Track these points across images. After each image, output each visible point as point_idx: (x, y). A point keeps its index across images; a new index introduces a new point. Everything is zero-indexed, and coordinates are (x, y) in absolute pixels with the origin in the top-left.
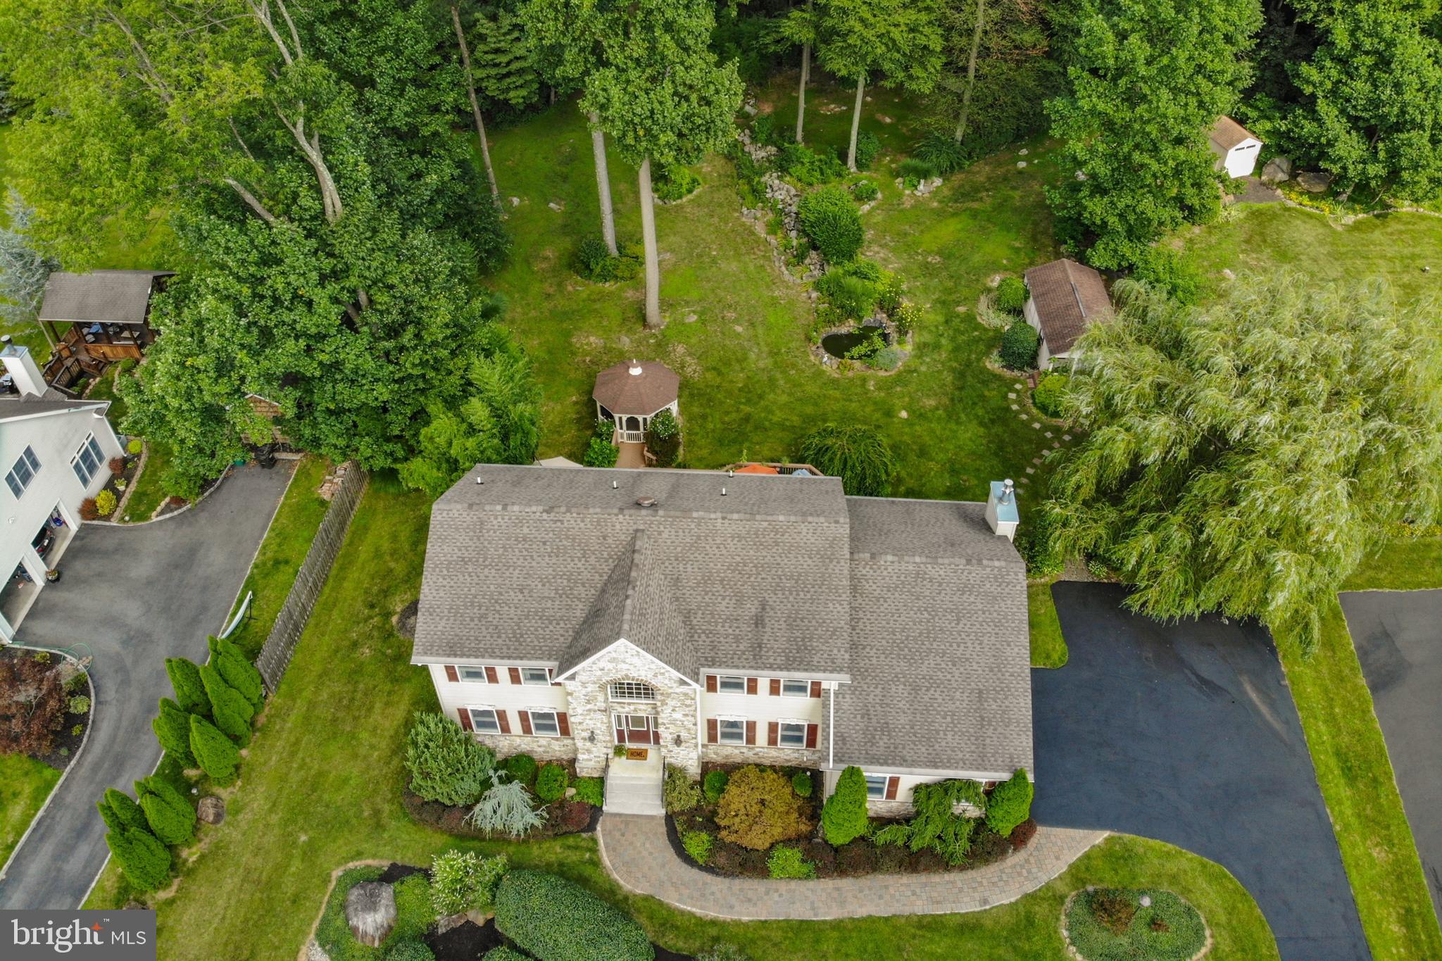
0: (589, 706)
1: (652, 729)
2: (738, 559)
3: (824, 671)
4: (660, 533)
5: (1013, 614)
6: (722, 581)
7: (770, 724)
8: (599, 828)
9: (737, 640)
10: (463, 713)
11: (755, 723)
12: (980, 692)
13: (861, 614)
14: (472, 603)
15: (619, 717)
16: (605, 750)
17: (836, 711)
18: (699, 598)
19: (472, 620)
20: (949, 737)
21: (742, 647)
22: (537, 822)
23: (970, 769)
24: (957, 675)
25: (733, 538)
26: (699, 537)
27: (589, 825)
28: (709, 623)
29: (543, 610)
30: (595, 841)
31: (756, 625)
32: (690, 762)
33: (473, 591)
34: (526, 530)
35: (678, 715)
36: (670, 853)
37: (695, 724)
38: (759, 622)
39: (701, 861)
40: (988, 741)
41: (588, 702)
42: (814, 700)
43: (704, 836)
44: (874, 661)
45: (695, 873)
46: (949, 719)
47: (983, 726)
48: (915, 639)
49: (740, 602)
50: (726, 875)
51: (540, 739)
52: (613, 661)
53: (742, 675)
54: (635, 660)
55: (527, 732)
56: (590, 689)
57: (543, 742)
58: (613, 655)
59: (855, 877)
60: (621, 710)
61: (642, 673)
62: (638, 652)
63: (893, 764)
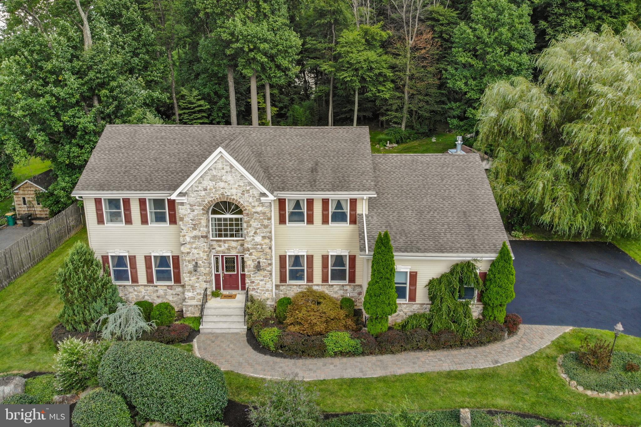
0: (195, 233)
1: (240, 272)
2: (300, 144)
3: (358, 190)
4: (250, 135)
6: (289, 154)
7: (323, 256)
8: (195, 340)
9: (299, 179)
10: (105, 258)
11: (312, 256)
12: (465, 213)
15: (217, 259)
16: (204, 285)
17: (368, 225)
18: (275, 161)
19: (119, 173)
20: (448, 236)
21: (302, 182)
22: (148, 328)
23: (467, 253)
24: (447, 204)
25: (297, 136)
26: (275, 136)
27: (188, 337)
28: (281, 172)
30: (192, 346)
31: (312, 172)
32: (267, 295)
34: (163, 134)
35: (258, 239)
36: (249, 350)
37: (270, 248)
38: (314, 170)
39: (272, 345)
40: (476, 237)
41: (194, 229)
42: (353, 226)
43: (275, 329)
44: (391, 200)
45: (268, 358)
46: (446, 226)
47: (470, 229)
49: (301, 161)
50: (291, 357)
51: (159, 288)
52: (214, 179)
53: (303, 196)
54: (229, 178)
55: (150, 280)
56: (196, 212)
57: (161, 292)
58: (214, 172)
59: (393, 353)
60: (218, 249)
61: (234, 191)
62: (232, 167)
63: (411, 251)
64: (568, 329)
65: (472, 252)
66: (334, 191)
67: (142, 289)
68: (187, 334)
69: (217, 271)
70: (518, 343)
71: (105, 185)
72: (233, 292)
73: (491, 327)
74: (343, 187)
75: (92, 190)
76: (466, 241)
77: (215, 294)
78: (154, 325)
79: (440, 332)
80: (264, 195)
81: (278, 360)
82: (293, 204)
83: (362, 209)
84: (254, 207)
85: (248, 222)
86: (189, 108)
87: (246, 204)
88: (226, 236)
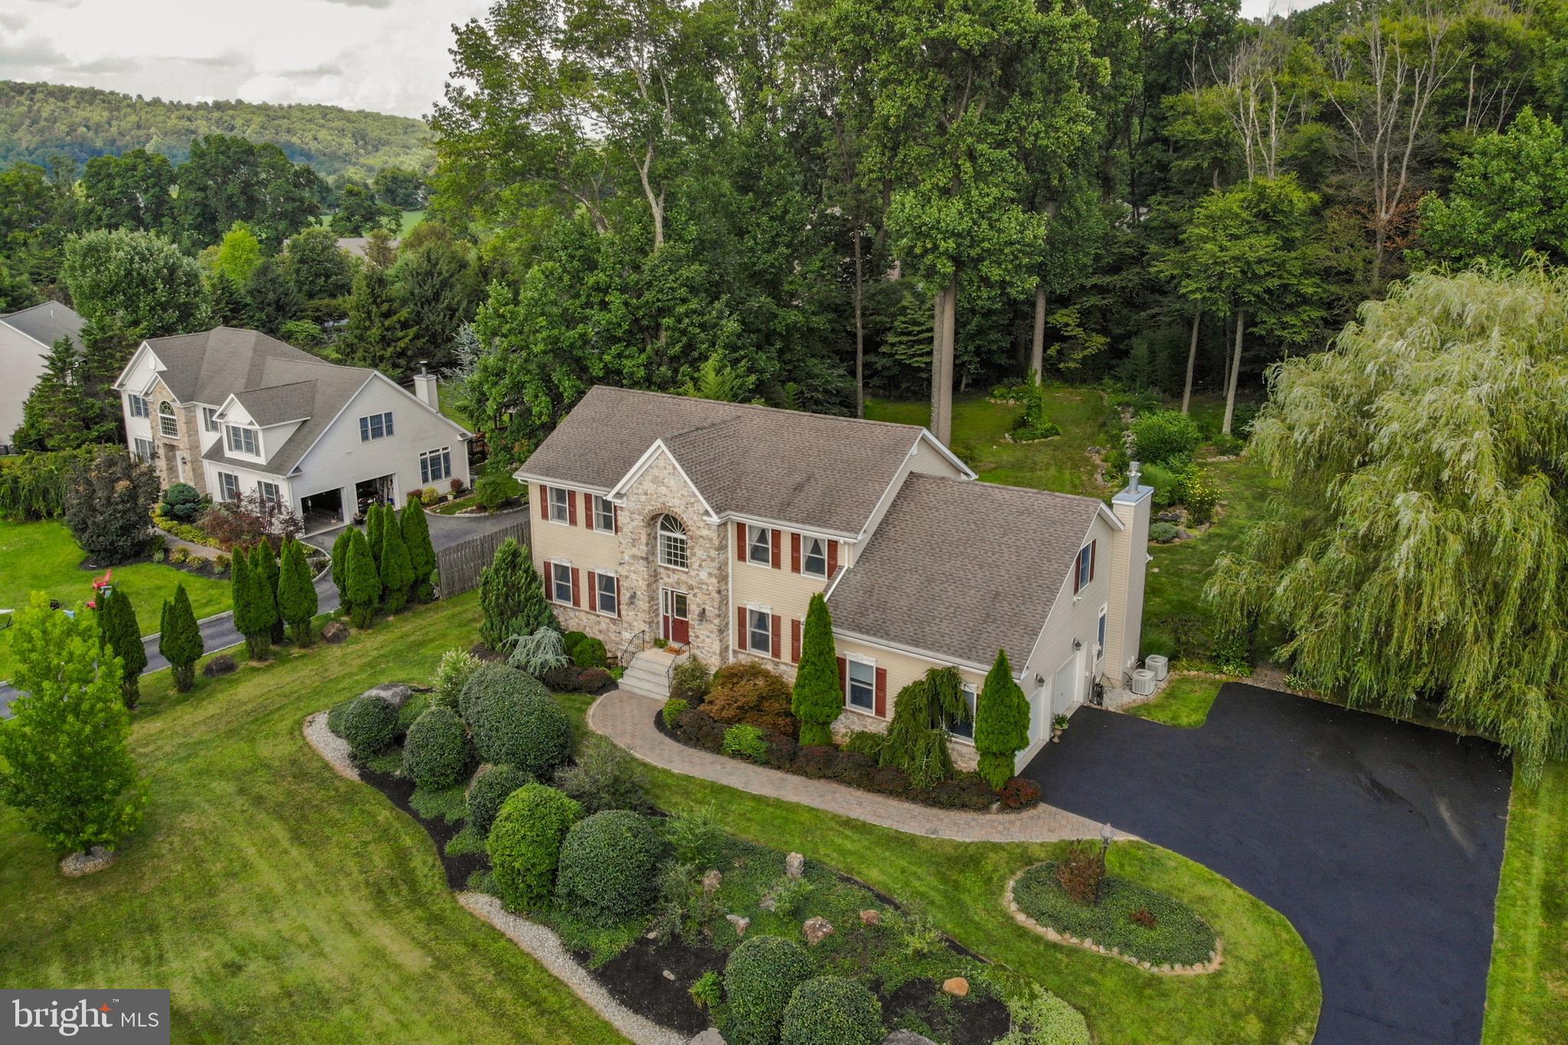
2: (807, 444)
4: (752, 420)
6: (783, 457)
7: (793, 621)
8: (606, 695)
9: (772, 498)
10: (548, 567)
11: (779, 618)
12: (998, 594)
14: (582, 446)
15: (666, 593)
20: (945, 623)
23: (953, 654)
24: (980, 576)
25: (811, 429)
27: (597, 688)
28: (755, 483)
30: (595, 699)
31: (795, 490)
33: (587, 439)
35: (704, 575)
36: (650, 723)
38: (798, 488)
40: (985, 635)
45: (660, 736)
46: (952, 610)
47: (985, 622)
48: (951, 543)
49: (790, 473)
50: (686, 743)
51: (601, 619)
52: (656, 480)
53: (769, 524)
54: (671, 482)
55: (593, 607)
56: (635, 523)
57: (603, 626)
58: (656, 472)
60: (667, 580)
61: (676, 502)
62: (674, 468)
66: (807, 524)
67: (582, 616)
69: (666, 612)
70: (1002, 824)
72: (683, 647)
74: (819, 520)
75: (537, 475)
76: (965, 638)
77: (660, 644)
78: (563, 660)
80: (707, 513)
81: (667, 740)
82: (756, 535)
83: (846, 559)
84: (699, 528)
85: (692, 548)
87: (689, 523)
88: (676, 563)
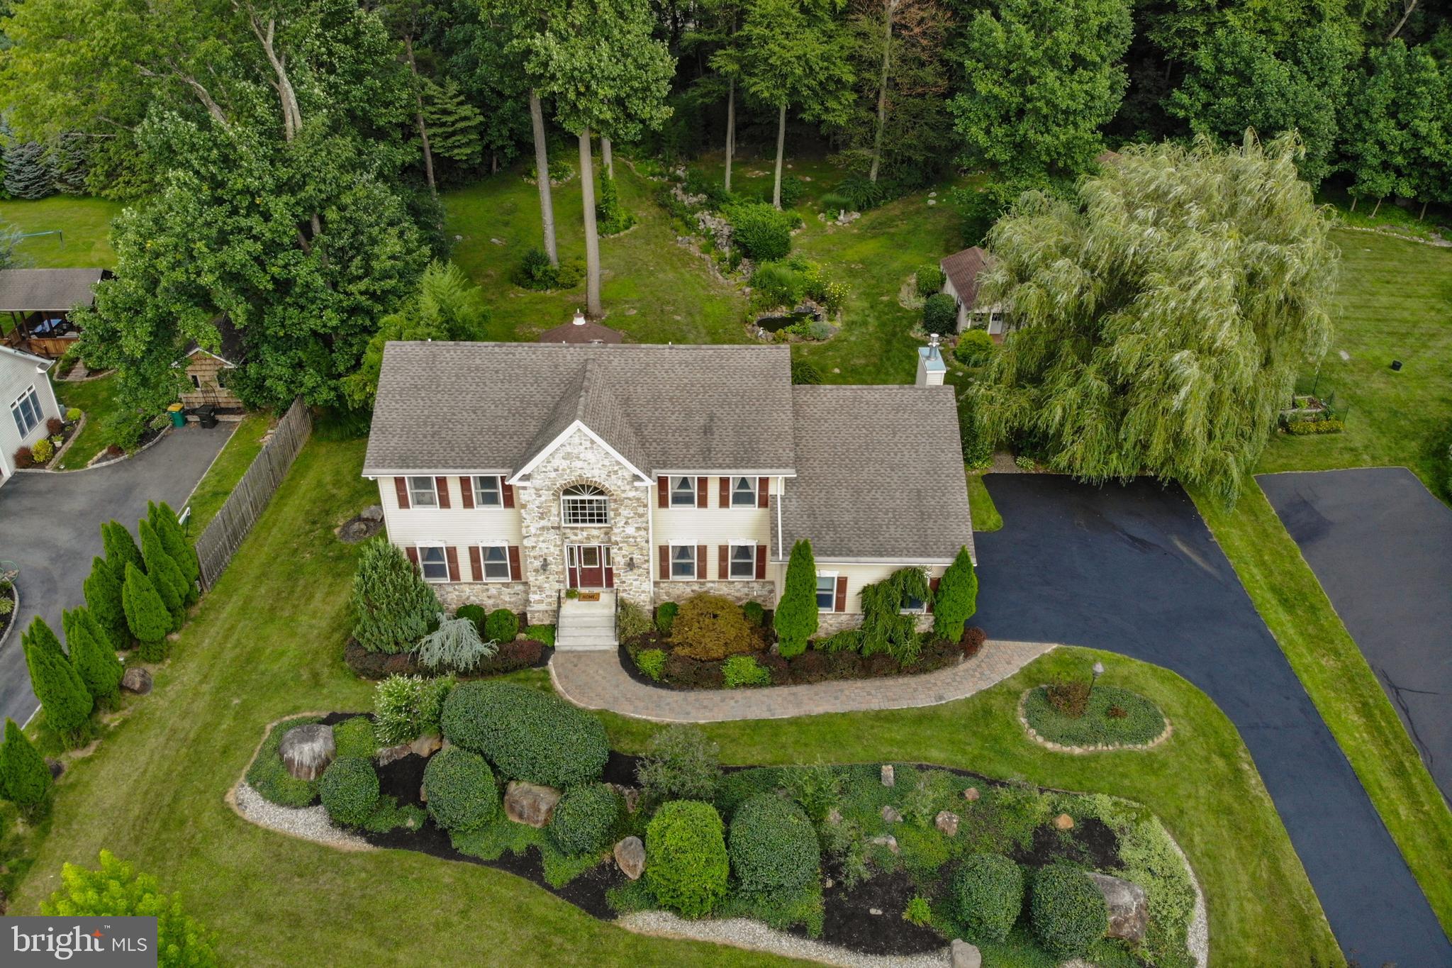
0: (543, 523)
1: (604, 565)
2: (686, 381)
3: (771, 467)
4: (610, 362)
5: (945, 426)
6: (671, 399)
7: (720, 547)
8: (550, 663)
9: (687, 446)
10: (411, 552)
11: (705, 547)
12: (919, 491)
13: (804, 433)
14: (425, 423)
15: (571, 549)
16: (557, 586)
17: (783, 513)
18: (650, 414)
19: (425, 437)
20: (892, 529)
21: (692, 452)
22: (487, 652)
23: (914, 556)
24: (896, 478)
25: (680, 364)
26: (648, 365)
27: (541, 659)
28: (660, 433)
29: (497, 427)
30: (547, 673)
31: (705, 433)
32: (643, 597)
33: (426, 412)
34: (478, 361)
35: (630, 530)
36: (624, 677)
37: (647, 542)
38: (707, 431)
39: (655, 675)
40: (929, 532)
41: (541, 518)
42: (762, 510)
43: (658, 652)
44: (818, 470)
45: (650, 690)
46: (891, 515)
47: (923, 520)
48: (855, 450)
49: (689, 414)
50: (681, 689)
51: (490, 586)
52: (568, 456)
53: (694, 474)
54: (589, 455)
55: (477, 576)
56: (543, 499)
57: (493, 591)
58: (568, 449)
59: (809, 683)
60: (574, 538)
61: (596, 472)
62: (592, 442)
63: (841, 555)
64: (1050, 648)
65: (921, 556)
66: (736, 468)
67: (467, 589)
68: (539, 655)
69: (572, 563)
70: (975, 670)
71: (407, 458)
72: (595, 590)
73: (940, 650)
74: (749, 461)
75: (390, 467)
76: (916, 538)
77: (571, 594)
78: (494, 646)
79: (874, 656)
80: (637, 478)
81: (663, 692)
82: (677, 484)
83: (777, 489)
84: (624, 491)
85: (616, 510)
86: (443, 124)
87: (612, 488)
88: (584, 521)
